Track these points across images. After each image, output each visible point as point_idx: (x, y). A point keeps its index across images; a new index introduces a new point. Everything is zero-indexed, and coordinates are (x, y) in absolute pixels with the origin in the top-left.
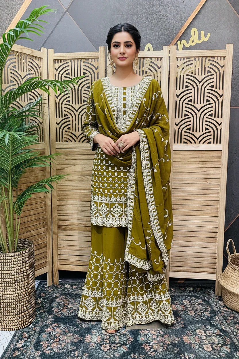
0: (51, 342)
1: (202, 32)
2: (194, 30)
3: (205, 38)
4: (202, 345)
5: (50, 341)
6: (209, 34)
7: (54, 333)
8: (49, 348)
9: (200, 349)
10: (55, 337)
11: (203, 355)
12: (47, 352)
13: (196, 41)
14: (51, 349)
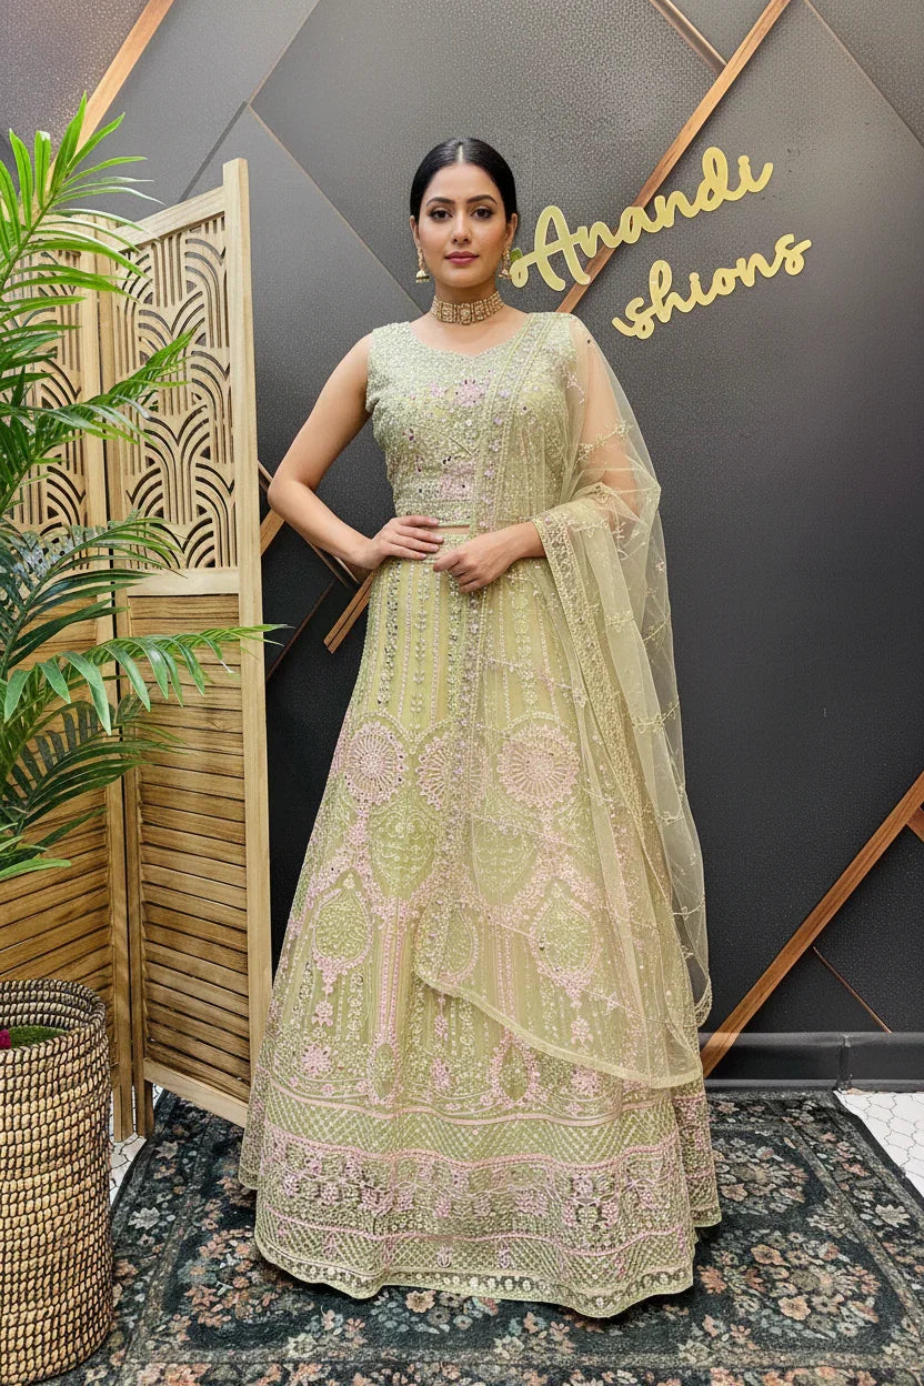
0: (223, 1290)
1: (744, 160)
2: (712, 154)
3: (756, 180)
4: (775, 1300)
5: (221, 1286)
6: (768, 169)
7: (231, 1262)
8: (219, 1307)
9: (766, 1312)
10: (234, 1274)
11: (776, 1331)
12: (208, 1320)
13: (723, 194)
14: (227, 1312)
